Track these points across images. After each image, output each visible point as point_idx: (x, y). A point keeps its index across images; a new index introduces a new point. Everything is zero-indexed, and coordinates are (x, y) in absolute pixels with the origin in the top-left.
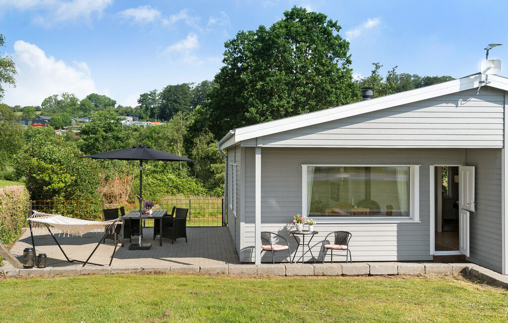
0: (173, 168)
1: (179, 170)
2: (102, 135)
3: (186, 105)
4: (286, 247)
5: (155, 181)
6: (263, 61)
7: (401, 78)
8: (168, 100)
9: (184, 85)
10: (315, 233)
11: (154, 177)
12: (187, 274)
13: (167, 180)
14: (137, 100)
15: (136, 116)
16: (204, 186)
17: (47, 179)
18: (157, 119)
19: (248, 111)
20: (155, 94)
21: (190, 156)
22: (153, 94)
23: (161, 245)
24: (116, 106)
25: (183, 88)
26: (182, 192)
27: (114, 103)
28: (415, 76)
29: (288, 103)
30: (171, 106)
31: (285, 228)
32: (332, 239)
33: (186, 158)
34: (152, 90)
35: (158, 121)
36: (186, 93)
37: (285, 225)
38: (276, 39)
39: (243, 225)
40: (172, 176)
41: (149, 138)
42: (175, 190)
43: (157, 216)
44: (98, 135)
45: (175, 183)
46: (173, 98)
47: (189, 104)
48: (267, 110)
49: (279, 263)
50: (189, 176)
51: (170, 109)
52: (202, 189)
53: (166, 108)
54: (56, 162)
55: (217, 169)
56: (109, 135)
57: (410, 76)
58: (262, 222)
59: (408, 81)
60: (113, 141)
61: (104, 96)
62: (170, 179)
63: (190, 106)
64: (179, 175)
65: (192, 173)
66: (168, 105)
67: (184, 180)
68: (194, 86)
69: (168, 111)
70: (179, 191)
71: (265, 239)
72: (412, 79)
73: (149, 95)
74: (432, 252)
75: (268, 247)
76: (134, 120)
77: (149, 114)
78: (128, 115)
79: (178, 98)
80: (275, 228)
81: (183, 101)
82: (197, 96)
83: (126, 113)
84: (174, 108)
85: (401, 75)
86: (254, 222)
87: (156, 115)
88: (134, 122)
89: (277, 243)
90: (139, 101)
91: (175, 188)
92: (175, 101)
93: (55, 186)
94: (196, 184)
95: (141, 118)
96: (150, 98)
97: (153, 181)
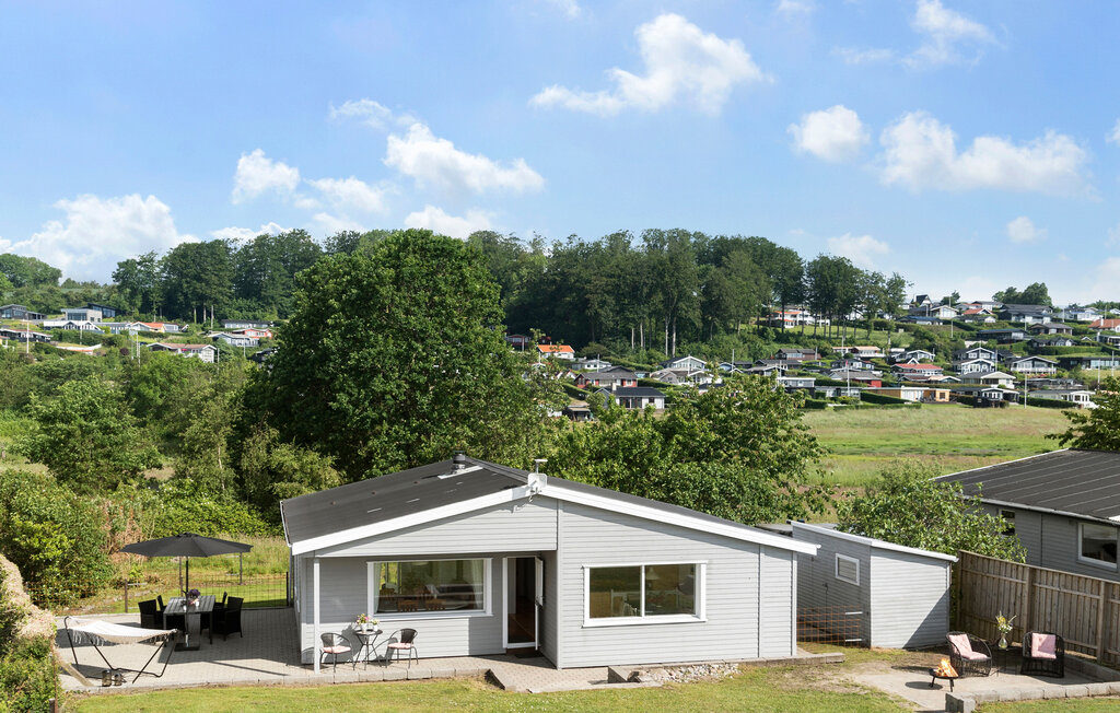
0: (210, 489)
1: (220, 490)
2: (80, 426)
3: (221, 285)
4: (349, 649)
5: (180, 511)
6: (360, 317)
7: (669, 238)
8: (182, 275)
9: (218, 242)
10: (380, 632)
11: (178, 505)
12: (247, 686)
13: (201, 510)
14: (111, 275)
15: (108, 307)
16: (263, 518)
17: (36, 545)
18: (158, 315)
19: (334, 400)
20: (152, 260)
21: (238, 469)
22: (147, 261)
23: (211, 643)
24: (61, 281)
25: (215, 250)
26: (227, 529)
27: (56, 274)
28: (699, 235)
29: (399, 387)
30: (188, 287)
31: (350, 627)
32: (399, 636)
33: (231, 473)
34: (145, 252)
35: (158, 321)
36: (221, 262)
37: (349, 624)
38: (377, 287)
39: (304, 626)
40: (210, 504)
41: (148, 382)
42: (214, 527)
43: (205, 610)
44: (73, 427)
45: (214, 515)
46: (192, 271)
47: (229, 284)
48: (365, 399)
49: (344, 663)
50: (238, 501)
51: (185, 295)
52: (262, 524)
53: (176, 291)
54: (47, 520)
55: (284, 490)
56: (93, 424)
57: (688, 235)
58: (321, 622)
59: (683, 245)
60: (100, 435)
61: (33, 259)
62: (205, 508)
63: (230, 288)
64: (220, 499)
65: (243, 496)
66: (181, 286)
67: (230, 508)
68: (240, 246)
69: (181, 298)
70: (221, 526)
71: (327, 640)
72: (693, 240)
73: (139, 264)
74: (505, 644)
75: (329, 649)
76: (104, 317)
77: (139, 304)
78: (90, 307)
79: (204, 270)
80: (338, 628)
81: (214, 278)
82: (246, 265)
83: (85, 299)
84: (194, 292)
85: (670, 231)
86: (313, 622)
87: (155, 306)
88: (104, 323)
89: (341, 644)
90: (116, 277)
91: (213, 522)
92: (199, 279)
93: (49, 555)
94: (249, 513)
95: (120, 313)
96: (140, 271)
97: (177, 512)
